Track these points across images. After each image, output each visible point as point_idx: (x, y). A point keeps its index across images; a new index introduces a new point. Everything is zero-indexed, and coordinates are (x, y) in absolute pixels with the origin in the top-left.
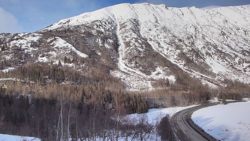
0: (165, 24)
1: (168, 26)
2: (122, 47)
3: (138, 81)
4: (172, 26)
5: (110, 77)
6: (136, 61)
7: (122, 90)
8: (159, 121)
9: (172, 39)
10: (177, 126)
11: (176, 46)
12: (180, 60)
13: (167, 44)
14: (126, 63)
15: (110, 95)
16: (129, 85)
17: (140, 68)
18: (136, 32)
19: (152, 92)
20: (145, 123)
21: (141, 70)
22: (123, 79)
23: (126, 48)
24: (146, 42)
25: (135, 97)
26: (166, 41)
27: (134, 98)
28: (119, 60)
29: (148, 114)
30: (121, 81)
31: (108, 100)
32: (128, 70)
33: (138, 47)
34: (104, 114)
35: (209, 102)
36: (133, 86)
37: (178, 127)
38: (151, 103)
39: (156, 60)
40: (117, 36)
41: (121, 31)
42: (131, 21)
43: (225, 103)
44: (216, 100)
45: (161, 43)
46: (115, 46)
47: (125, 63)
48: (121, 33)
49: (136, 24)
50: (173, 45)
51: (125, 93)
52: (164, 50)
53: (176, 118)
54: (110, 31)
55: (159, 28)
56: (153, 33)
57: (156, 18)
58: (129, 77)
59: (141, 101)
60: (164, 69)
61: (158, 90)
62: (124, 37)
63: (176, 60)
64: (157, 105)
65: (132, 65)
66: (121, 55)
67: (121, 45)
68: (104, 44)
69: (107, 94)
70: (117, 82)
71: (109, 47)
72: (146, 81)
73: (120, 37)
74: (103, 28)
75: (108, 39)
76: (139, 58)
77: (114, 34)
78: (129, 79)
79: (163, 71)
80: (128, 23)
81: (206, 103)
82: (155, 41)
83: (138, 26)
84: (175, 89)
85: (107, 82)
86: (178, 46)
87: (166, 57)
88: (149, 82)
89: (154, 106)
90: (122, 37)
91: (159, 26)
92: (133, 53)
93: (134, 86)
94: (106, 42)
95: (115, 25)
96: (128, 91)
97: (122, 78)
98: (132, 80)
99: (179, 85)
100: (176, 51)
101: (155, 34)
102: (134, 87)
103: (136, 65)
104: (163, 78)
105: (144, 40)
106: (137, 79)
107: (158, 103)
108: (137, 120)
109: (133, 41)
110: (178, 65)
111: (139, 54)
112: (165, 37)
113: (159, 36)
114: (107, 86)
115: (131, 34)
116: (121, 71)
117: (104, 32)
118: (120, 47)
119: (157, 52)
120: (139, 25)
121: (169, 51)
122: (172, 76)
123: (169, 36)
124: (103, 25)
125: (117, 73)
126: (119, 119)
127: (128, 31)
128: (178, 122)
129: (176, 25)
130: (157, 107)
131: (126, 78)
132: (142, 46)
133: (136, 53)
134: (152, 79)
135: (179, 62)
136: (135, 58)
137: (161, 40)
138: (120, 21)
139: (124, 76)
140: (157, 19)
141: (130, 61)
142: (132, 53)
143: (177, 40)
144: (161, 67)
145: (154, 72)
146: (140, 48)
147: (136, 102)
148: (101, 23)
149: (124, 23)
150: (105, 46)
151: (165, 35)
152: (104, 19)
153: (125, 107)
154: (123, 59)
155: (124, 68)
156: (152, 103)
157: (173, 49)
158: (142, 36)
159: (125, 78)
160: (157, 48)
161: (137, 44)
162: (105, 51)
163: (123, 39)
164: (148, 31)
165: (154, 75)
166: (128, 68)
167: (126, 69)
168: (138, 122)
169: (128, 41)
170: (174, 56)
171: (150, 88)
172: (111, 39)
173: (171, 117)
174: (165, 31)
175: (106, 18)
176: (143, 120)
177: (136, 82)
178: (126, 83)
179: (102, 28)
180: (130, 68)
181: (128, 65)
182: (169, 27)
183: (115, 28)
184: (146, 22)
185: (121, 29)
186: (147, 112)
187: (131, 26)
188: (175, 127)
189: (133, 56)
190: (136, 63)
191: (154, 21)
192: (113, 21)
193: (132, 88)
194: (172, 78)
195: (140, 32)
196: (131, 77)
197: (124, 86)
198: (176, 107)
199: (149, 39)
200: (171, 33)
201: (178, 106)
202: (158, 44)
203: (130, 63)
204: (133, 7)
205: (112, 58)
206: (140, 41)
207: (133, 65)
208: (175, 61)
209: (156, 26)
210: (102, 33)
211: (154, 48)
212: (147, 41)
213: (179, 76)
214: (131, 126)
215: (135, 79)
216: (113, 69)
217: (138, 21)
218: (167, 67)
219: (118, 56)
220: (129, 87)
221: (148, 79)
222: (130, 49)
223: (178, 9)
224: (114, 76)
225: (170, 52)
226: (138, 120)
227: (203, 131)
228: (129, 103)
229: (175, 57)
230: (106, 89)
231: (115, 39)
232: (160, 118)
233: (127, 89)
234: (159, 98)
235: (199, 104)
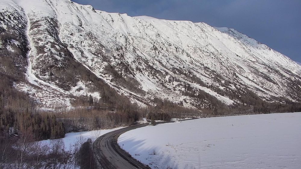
0: (90, 29)
1: (94, 32)
2: (33, 52)
3: (53, 97)
4: (99, 33)
5: (12, 90)
6: (51, 72)
7: (30, 109)
8: (79, 148)
9: (98, 48)
10: (100, 152)
11: (102, 57)
12: (107, 75)
13: (92, 53)
14: (37, 73)
15: (12, 116)
16: (40, 102)
17: (56, 81)
18: (53, 35)
19: (71, 112)
20: (60, 151)
21: (57, 84)
22: (32, 95)
23: (38, 54)
24: (65, 49)
25: (48, 118)
26: (91, 50)
27: (46, 120)
28: (28, 69)
29: (64, 140)
30: (29, 97)
31: (8, 122)
32: (40, 83)
33: (55, 54)
34: (2, 142)
35: (137, 123)
36: (45, 104)
37: (101, 154)
38: (69, 125)
39: (77, 72)
40: (25, 37)
41: (32, 31)
42: (47, 20)
43: (154, 124)
44: (145, 121)
45: (84, 52)
46: (22, 50)
47: (35, 73)
48: (32, 34)
49: (54, 25)
50: (99, 55)
51: (34, 113)
52: (88, 61)
53: (100, 142)
54: (16, 29)
55: (83, 33)
56: (76, 38)
57: (80, 21)
58: (41, 92)
59: (56, 123)
60: (87, 83)
61: (79, 110)
62: (36, 40)
63: (102, 73)
64: (76, 128)
65: (45, 77)
66: (31, 62)
67: (31, 50)
68: (6, 46)
69: (7, 114)
70: (24, 99)
71: (13, 51)
72: (64, 97)
73: (30, 39)
74: (5, 24)
75: (13, 40)
76: (55, 68)
77: (22, 34)
78: (40, 94)
79: (86, 86)
80: (43, 22)
81: (134, 124)
82: (77, 49)
83: (56, 28)
84: (99, 108)
85: (9, 98)
86: (105, 57)
87: (91, 69)
88: (68, 99)
89: (72, 129)
90: (33, 39)
91: (83, 31)
92: (48, 61)
93: (47, 104)
94: (8, 43)
95: (23, 21)
96: (39, 110)
97: (30, 92)
98: (45, 96)
99: (104, 103)
100: (102, 63)
101: (78, 40)
102: (48, 105)
103: (51, 78)
104: (85, 95)
105: (63, 47)
106: (52, 95)
107: (78, 125)
108: (49, 148)
109: (49, 46)
110: (104, 80)
111: (55, 64)
112: (90, 45)
113: (82, 42)
114: (8, 103)
115: (46, 37)
116: (29, 84)
117: (6, 29)
118: (30, 51)
119: (80, 62)
120: (58, 27)
121: (94, 62)
122: (97, 92)
123: (94, 44)
124: (6, 20)
125: (24, 86)
126: (24, 148)
127: (42, 32)
128: (102, 148)
129: (103, 33)
130: (76, 130)
131: (37, 94)
132: (60, 54)
133: (51, 62)
134: (71, 96)
135: (105, 77)
136: (50, 68)
137: (85, 48)
138: (31, 17)
139: (34, 91)
140: (81, 23)
141: (43, 72)
142: (46, 61)
143: (104, 50)
144: (83, 81)
145: (74, 86)
146: (57, 55)
147: (49, 125)
148: (3, 17)
149: (37, 22)
150: (6, 49)
151: (90, 43)
152: (7, 11)
153: (33, 131)
154: (33, 68)
155: (35, 81)
156: (71, 125)
157: (99, 61)
158: (60, 41)
159: (36, 93)
160: (80, 57)
161: (53, 50)
162: (6, 56)
163: (35, 42)
164: (69, 35)
165: (74, 90)
166: (40, 81)
167: (37, 81)
168: (51, 150)
169: (41, 45)
170: (99, 69)
171: (68, 107)
172: (17, 40)
173: (93, 142)
174: (90, 38)
175: (11, 11)
176: (58, 147)
177: (50, 99)
178: (35, 100)
179: (3, 24)
180: (43, 80)
181: (41, 77)
182: (96, 34)
183: (24, 26)
184: (66, 24)
185: (32, 28)
186: (63, 136)
187: (47, 27)
188: (98, 154)
189: (47, 66)
190: (51, 74)
191: (77, 24)
192: (21, 16)
193: (44, 107)
194: (96, 95)
195: (59, 36)
196: (44, 92)
197: (33, 103)
198: (99, 129)
199: (70, 46)
200: (98, 42)
201: (103, 129)
202: (80, 53)
203: (43, 74)
204: (51, 2)
205: (17, 65)
206: (57, 47)
207: (47, 77)
208: (101, 75)
209: (79, 31)
210: (4, 30)
211: (75, 57)
212: (67, 47)
213: (104, 93)
214: (40, 155)
215: (48, 95)
216: (17, 81)
217: (57, 21)
218: (91, 82)
219: (27, 64)
220: (41, 106)
221: (66, 95)
222: (44, 55)
223: (107, 13)
224: (19, 90)
225: (96, 63)
226: (51, 148)
227: (130, 156)
228: (40, 126)
229: (102, 70)
230: (6, 107)
231: (23, 40)
232: (79, 143)
233: (37, 108)
234: (79, 119)
235: (126, 125)
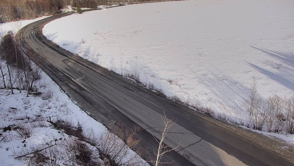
10: (25, 44)
35: (62, 11)
37: (26, 46)
43: (80, 12)
44: (70, 9)
53: (23, 34)
81: (59, 13)
128: (26, 40)
173: (15, 35)
188: (23, 47)
198: (20, 20)
201: (24, 19)
235: (50, 14)
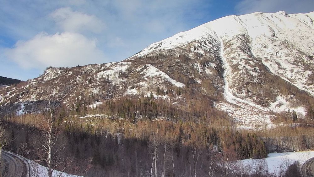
0: (285, 37)
1: (291, 40)
2: (228, 72)
3: (252, 115)
4: (297, 39)
5: (213, 110)
6: (248, 89)
7: (231, 128)
8: (285, 170)
9: (297, 56)
11: (304, 66)
12: (312, 85)
13: (291, 63)
14: (234, 92)
15: (215, 134)
16: (239, 120)
17: (254, 98)
18: (246, 52)
19: (273, 130)
20: (263, 172)
21: (254, 101)
22: (231, 114)
23: (233, 72)
24: (260, 63)
25: (248, 136)
26: (289, 59)
27: (246, 139)
28: (225, 89)
29: (267, 160)
30: (229, 116)
31: (212, 140)
32: (238, 101)
33: (250, 70)
34: (208, 158)
36: (244, 122)
38: (271, 144)
39: (275, 86)
40: (220, 58)
41: (225, 51)
42: (239, 37)
45: (281, 64)
46: (218, 71)
47: (232, 92)
48: (226, 54)
49: (245, 41)
50: (300, 64)
51: (234, 132)
52: (287, 72)
53: (310, 166)
54: (212, 53)
55: (277, 43)
56: (270, 50)
57: (272, 31)
58: (239, 110)
59: (257, 142)
60: (288, 98)
61: (281, 128)
62: (230, 59)
63: (306, 85)
64: (280, 148)
65: (242, 94)
66: (227, 82)
67: (226, 70)
68: (204, 70)
69: (210, 133)
70: (224, 117)
71: (211, 73)
72: (263, 114)
73: (224, 59)
74: (202, 50)
75: (210, 63)
76: (251, 84)
77: (217, 56)
78: (239, 113)
79: (287, 101)
80: (235, 40)
82: (273, 61)
83: (248, 43)
84: (306, 125)
85: (211, 117)
86: (307, 65)
87: (291, 81)
88: (267, 116)
89: (275, 149)
90: (227, 59)
91: (277, 41)
92: (243, 78)
93: (246, 122)
94: (206, 66)
95: (217, 44)
96: (239, 128)
97: (229, 111)
98: (244, 114)
99: (312, 120)
100: (304, 73)
101: (273, 51)
102: (247, 124)
103: (248, 95)
104: (287, 110)
105: (257, 61)
106: (251, 113)
107: (282, 145)
108: (252, 168)
109: (243, 63)
110: (309, 92)
111: (251, 80)
112: (287, 55)
113: (278, 53)
114: (210, 122)
115: (239, 55)
116: (228, 103)
117: (204, 54)
118: (226, 71)
119: (277, 75)
120: (250, 42)
121: (294, 73)
122: (301, 107)
123: (292, 52)
124: (202, 46)
125: (223, 105)
126: (228, 166)
127: (235, 50)
129: (302, 38)
130: (279, 150)
131: (236, 112)
132: (255, 69)
133: (247, 79)
134: (271, 113)
135: (310, 88)
136: (246, 85)
137: (282, 58)
138: (224, 39)
139: (232, 109)
140: (274, 32)
141: (240, 90)
142: (241, 78)
143: (306, 57)
144: (283, 96)
145: (273, 102)
146: (252, 71)
147: (250, 144)
148: (200, 44)
149: (229, 41)
150: (205, 72)
151: (287, 52)
152: (203, 38)
153: (235, 150)
154: (230, 87)
155: (233, 99)
156: (273, 145)
157: (300, 70)
158: (254, 56)
159: (234, 111)
160: (276, 70)
161: (248, 67)
162: (206, 78)
163: (229, 61)
164: (263, 48)
165: (274, 106)
166: (237, 99)
167: (235, 100)
168: (254, 170)
169: (236, 63)
170: (301, 80)
171: (269, 124)
172: (213, 62)
173: (301, 166)
174: (286, 47)
175: (206, 36)
176: (261, 168)
177: (249, 117)
178: (235, 119)
179: (201, 50)
180: (240, 98)
181: (238, 95)
182: (292, 41)
183: (218, 48)
184: (259, 37)
185: (225, 49)
186: (266, 157)
187: (239, 44)
189: (243, 83)
190: (248, 91)
191: (270, 34)
192: (215, 40)
193: (244, 125)
194: (301, 111)
195: (252, 51)
196: (242, 110)
197: (233, 122)
198: (308, 150)
199: (265, 59)
200: (296, 49)
201: (313, 150)
202: (277, 65)
203: (240, 92)
204: (240, 19)
205: (215, 86)
206: (251, 62)
207: (244, 94)
208: (305, 87)
209: (273, 41)
210: (202, 56)
211: (271, 70)
212: (261, 61)
213: (311, 107)
214: (243, 175)
215: (247, 113)
216: (217, 101)
217: (248, 36)
218: (292, 96)
219: (224, 84)
220: (240, 124)
221: (266, 112)
222: (239, 73)
223: (304, 15)
224: (219, 110)
225: (296, 74)
226: (254, 167)
228: (241, 145)
229: (304, 81)
230: (209, 126)
231: (218, 62)
232: (285, 165)
233: (237, 126)
234: (282, 138)
